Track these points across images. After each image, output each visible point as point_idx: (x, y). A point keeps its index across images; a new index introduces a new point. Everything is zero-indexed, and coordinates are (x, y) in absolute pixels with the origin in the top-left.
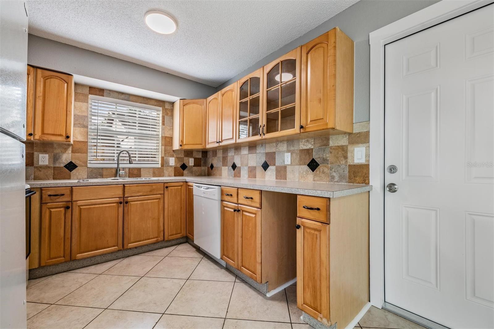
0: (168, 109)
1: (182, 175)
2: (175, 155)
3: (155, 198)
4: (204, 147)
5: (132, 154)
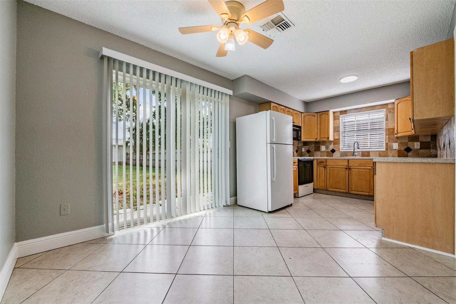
0: (390, 108)
1: (407, 156)
2: (398, 141)
3: (367, 169)
5: (359, 143)
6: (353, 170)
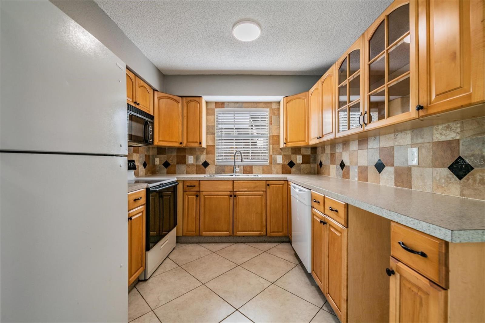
0: (274, 109)
1: (290, 173)
2: (282, 153)
3: (258, 194)
4: (308, 144)
6: (240, 198)
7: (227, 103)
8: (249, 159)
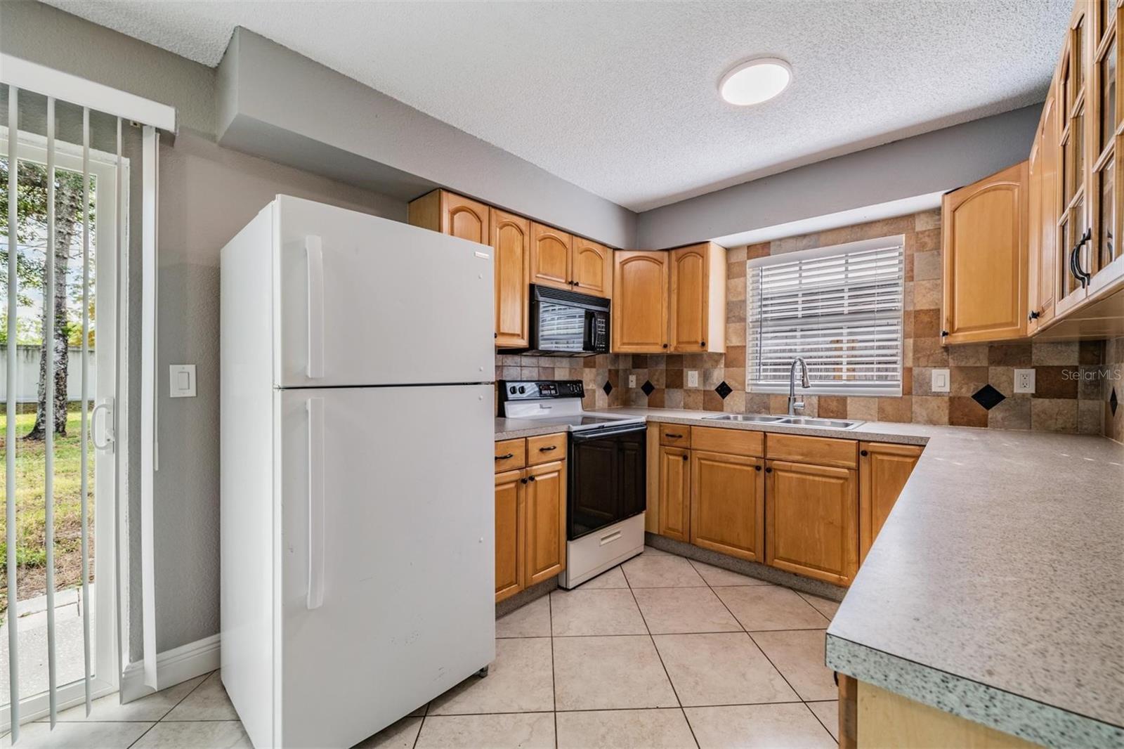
0: (923, 232)
1: (981, 424)
2: (951, 360)
3: (832, 475)
5: (809, 364)
6: (783, 477)
7: (778, 243)
8: (840, 378)
